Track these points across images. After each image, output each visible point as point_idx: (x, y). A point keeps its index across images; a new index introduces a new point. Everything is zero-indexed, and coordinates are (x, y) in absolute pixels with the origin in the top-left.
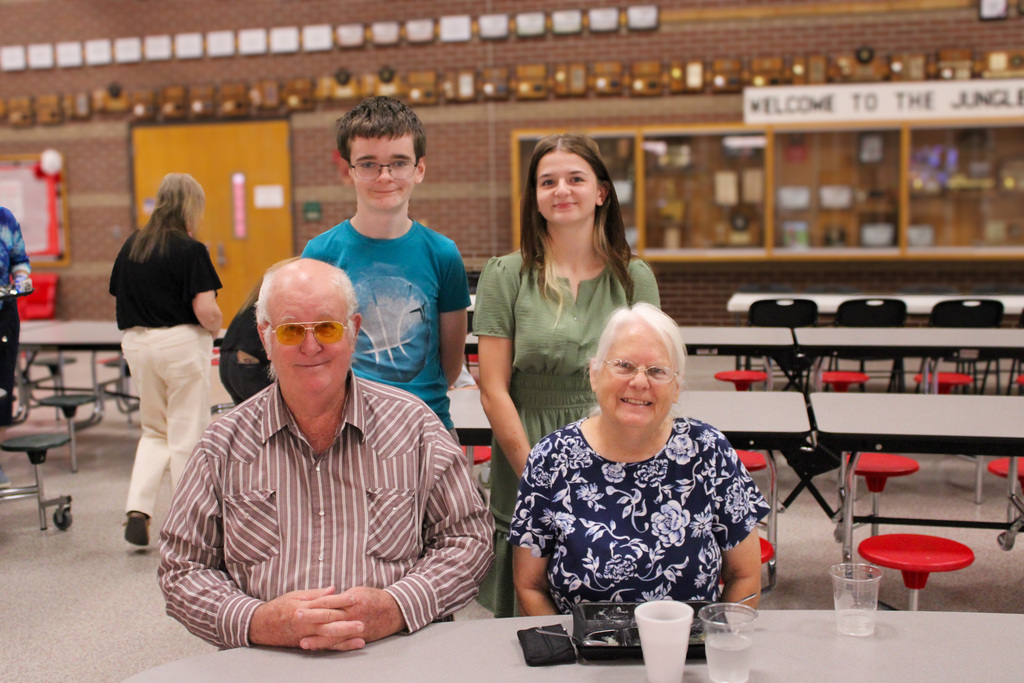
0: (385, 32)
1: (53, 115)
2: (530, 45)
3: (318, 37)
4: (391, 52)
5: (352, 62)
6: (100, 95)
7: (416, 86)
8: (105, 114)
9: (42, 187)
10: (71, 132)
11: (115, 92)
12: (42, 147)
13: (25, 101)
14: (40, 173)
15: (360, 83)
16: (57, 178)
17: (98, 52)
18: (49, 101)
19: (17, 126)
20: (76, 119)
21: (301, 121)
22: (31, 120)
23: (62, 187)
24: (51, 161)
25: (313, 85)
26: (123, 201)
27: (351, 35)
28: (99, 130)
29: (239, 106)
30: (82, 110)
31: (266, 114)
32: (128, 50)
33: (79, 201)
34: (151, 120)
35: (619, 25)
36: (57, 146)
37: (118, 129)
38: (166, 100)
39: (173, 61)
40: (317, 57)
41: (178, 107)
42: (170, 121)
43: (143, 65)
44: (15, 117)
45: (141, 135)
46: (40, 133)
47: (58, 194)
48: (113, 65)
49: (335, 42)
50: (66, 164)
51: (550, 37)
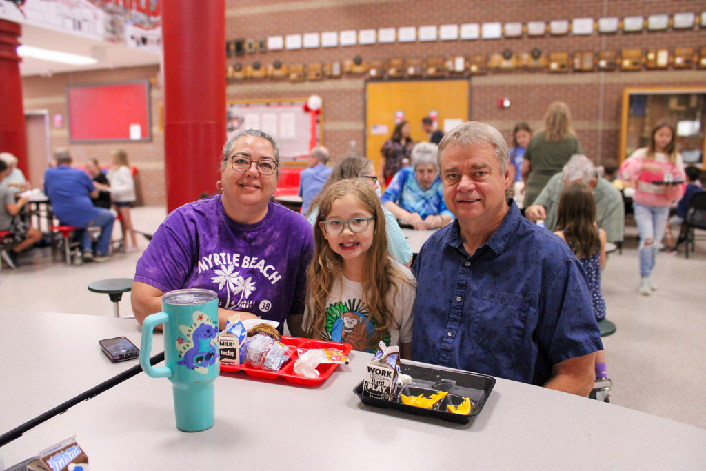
0: (536, 28)
1: (317, 75)
2: (631, 37)
3: (492, 30)
4: (539, 40)
5: (513, 46)
6: (348, 64)
7: (555, 61)
8: (350, 75)
9: (308, 118)
10: (328, 85)
11: (358, 62)
12: (309, 94)
13: (300, 67)
14: (307, 109)
15: (518, 58)
16: (318, 112)
17: (348, 38)
18: (316, 67)
19: (294, 82)
20: (331, 77)
21: (476, 81)
22: (303, 78)
23: (320, 117)
24: (315, 102)
25: (487, 59)
26: (360, 126)
27: (514, 29)
28: (346, 84)
29: (438, 70)
30: (336, 71)
31: (455, 76)
32: (367, 37)
33: (330, 126)
34: (379, 79)
35: (694, 24)
36: (319, 93)
37: (359, 84)
38: (390, 67)
39: (397, 44)
40: (490, 42)
41: (398, 71)
42: (392, 79)
43: (377, 46)
44: (293, 76)
45: (372, 87)
46: (307, 86)
47: (318, 122)
48: (358, 46)
49: (503, 34)
50: (324, 104)
51: (645, 32)
